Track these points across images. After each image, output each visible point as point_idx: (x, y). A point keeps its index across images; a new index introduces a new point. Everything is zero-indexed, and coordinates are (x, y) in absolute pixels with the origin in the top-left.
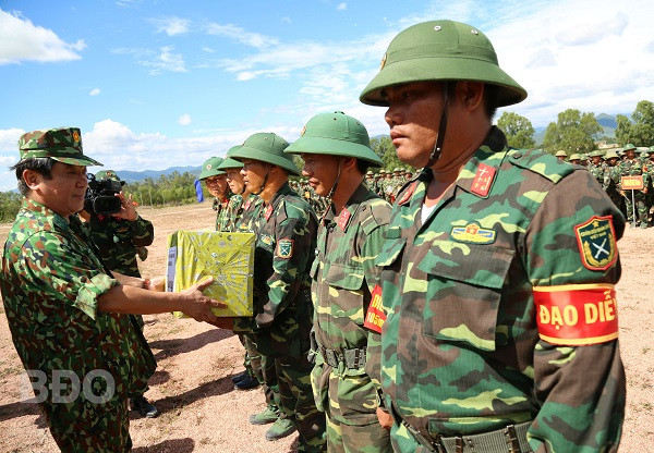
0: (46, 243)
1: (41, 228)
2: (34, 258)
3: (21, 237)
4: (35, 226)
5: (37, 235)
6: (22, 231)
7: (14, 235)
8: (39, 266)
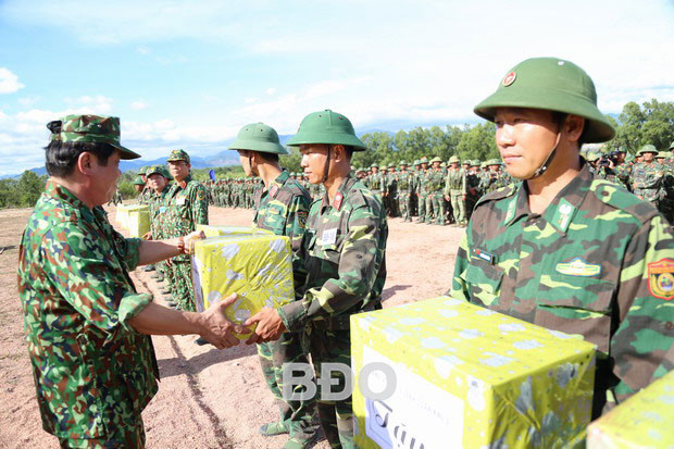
0: (69, 236)
1: (68, 218)
2: (53, 251)
3: (43, 225)
4: (61, 215)
5: (62, 225)
6: (46, 218)
7: (36, 222)
8: (57, 260)
